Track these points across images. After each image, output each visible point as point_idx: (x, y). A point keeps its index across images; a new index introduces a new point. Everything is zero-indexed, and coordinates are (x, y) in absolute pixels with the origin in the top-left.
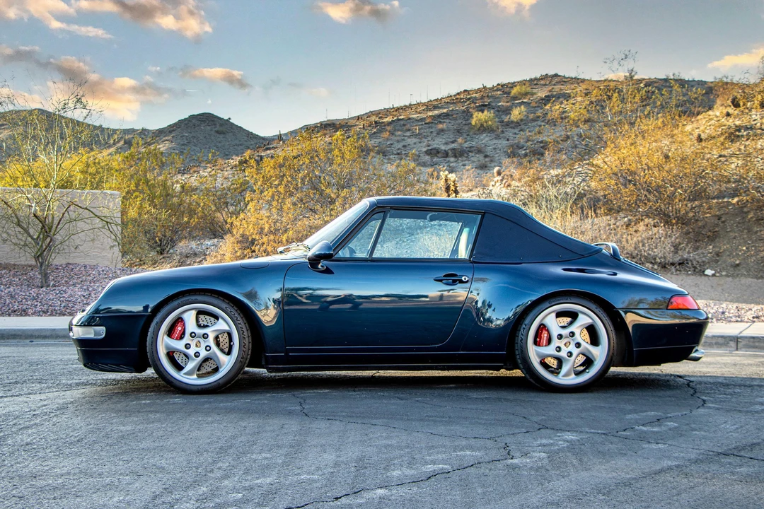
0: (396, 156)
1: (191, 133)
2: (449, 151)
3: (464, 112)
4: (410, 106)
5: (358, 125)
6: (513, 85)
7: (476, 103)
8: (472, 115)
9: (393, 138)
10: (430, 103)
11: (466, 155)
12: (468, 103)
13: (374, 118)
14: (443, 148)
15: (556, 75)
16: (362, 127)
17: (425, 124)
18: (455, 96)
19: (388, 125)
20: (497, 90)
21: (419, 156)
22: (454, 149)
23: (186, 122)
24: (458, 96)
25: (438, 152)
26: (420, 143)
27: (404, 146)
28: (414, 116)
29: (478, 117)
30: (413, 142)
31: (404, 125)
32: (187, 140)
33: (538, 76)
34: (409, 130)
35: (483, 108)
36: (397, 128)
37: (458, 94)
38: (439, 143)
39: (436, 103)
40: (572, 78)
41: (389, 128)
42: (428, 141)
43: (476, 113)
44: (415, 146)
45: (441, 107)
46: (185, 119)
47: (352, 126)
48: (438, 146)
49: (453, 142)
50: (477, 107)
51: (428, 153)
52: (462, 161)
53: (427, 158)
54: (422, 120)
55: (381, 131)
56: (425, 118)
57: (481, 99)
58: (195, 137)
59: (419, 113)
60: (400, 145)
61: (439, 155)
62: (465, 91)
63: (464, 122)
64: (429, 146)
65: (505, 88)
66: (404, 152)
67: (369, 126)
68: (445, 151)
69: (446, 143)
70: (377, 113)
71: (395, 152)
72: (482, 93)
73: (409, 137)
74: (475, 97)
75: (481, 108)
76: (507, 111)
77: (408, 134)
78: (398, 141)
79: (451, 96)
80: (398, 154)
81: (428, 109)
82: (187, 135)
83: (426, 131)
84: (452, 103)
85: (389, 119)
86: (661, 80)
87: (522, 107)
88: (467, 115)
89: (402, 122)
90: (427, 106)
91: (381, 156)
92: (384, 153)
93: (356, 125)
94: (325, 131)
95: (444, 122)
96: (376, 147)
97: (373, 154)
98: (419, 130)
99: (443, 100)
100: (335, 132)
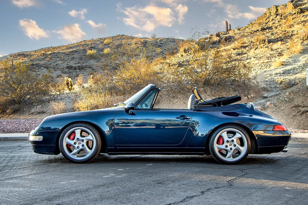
0: (53, 69)
2: (77, 67)
3: (83, 50)
4: (59, 47)
5: (35, 55)
6: (105, 39)
7: (88, 46)
8: (87, 52)
9: (51, 61)
11: (84, 69)
12: (85, 46)
13: (43, 52)
14: (74, 65)
15: (123, 35)
16: (37, 55)
17: (66, 55)
18: (79, 43)
19: (49, 55)
20: (98, 41)
21: (63, 69)
22: (79, 66)
24: (81, 43)
25: (72, 68)
26: (64, 63)
27: (57, 65)
28: (62, 51)
29: (89, 52)
30: (61, 63)
31: (57, 55)
33: (116, 35)
34: (59, 57)
35: (91, 48)
36: (53, 57)
37: (81, 42)
38: (72, 63)
39: (71, 46)
40: (130, 37)
41: (49, 56)
42: (67, 62)
43: (89, 51)
44: (61, 65)
45: (74, 48)
47: (33, 55)
48: (72, 65)
49: (78, 63)
50: (89, 48)
51: (67, 68)
52: (83, 71)
53: (67, 70)
54: (64, 53)
55: (46, 58)
56: (66, 52)
57: (91, 44)
59: (64, 50)
60: (55, 64)
61: (72, 69)
62: (84, 41)
63: (83, 55)
64: (68, 65)
65: (101, 40)
66: (56, 67)
67: (41, 55)
68: (75, 67)
69: (76, 64)
70: (44, 50)
71: (52, 67)
72: (91, 42)
73: (59, 60)
74: (88, 44)
75: (91, 49)
76: (102, 50)
77: (58, 59)
78: (54, 62)
79: (78, 43)
80: (54, 68)
81: (67, 49)
83: (66, 58)
84: (78, 46)
85: (50, 52)
86: (166, 39)
87: (109, 48)
88: (85, 51)
89: (55, 54)
90: (67, 47)
91: (46, 69)
92: (47, 68)
93: (34, 55)
94: (20, 57)
95: (74, 54)
96: (44, 65)
97: (42, 68)
98: (63, 57)
99: (74, 45)
100: (24, 58)
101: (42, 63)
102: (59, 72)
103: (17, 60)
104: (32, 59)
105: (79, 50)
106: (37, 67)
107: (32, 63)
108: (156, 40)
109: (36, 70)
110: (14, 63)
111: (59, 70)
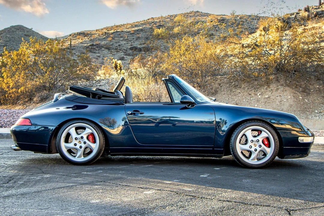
0: (115, 50)
1: (11, 35)
2: (142, 48)
3: (150, 28)
4: (124, 25)
5: (97, 34)
6: (176, 16)
7: (156, 24)
8: (154, 30)
9: (114, 41)
10: (134, 24)
11: (150, 50)
12: (153, 24)
13: (105, 31)
14: (139, 46)
15: (198, 12)
16: (98, 35)
17: (130, 34)
18: (147, 20)
19: (111, 34)
20: (168, 18)
21: (127, 50)
22: (144, 47)
23: (9, 29)
24: (148, 21)
25: (136, 49)
26: (127, 44)
27: (119, 45)
28: (125, 30)
29: (157, 31)
30: (124, 43)
31: (120, 34)
32: (9, 39)
33: (189, 12)
34: (122, 37)
35: (160, 27)
36: (116, 36)
37: (148, 19)
38: (137, 44)
39: (137, 24)
40: (205, 13)
41: (111, 36)
42: (132, 43)
43: (156, 29)
44: (124, 45)
45: (139, 26)
46: (8, 28)
48: (136, 46)
49: (143, 44)
50: (157, 26)
51: (131, 49)
52: (149, 53)
53: (131, 51)
54: (128, 32)
55: (108, 37)
56: (130, 31)
57: (159, 22)
58: (13, 37)
59: (128, 29)
60: (117, 45)
61: (137, 50)
62: (152, 18)
63: (150, 34)
64: (132, 45)
65: (171, 17)
66: (119, 48)
67: (102, 35)
68: (140, 48)
69: (141, 44)
70: (107, 28)
71: (114, 48)
72: (160, 19)
73: (122, 41)
74: (156, 21)
75: (159, 27)
76: (172, 28)
77: (121, 39)
78: (116, 43)
79: (144, 21)
80: (116, 49)
81: (132, 27)
82: (8, 36)
83: (130, 38)
84: (145, 24)
85: (112, 31)
86: (247, 16)
87: (179, 27)
88: (152, 29)
89: (118, 33)
90: (132, 25)
91: (107, 50)
92: (109, 49)
93: (95, 34)
94: (79, 37)
95: (140, 34)
96: (105, 45)
97: (103, 49)
98: (127, 37)
99: (140, 23)
100: (85, 37)
101: (103, 43)
102: (122, 54)
103: (76, 40)
104: (92, 38)
105: (145, 29)
106: (97, 47)
107: (93, 43)
108: (235, 17)
109: (96, 51)
110: (72, 43)
111: (121, 51)
